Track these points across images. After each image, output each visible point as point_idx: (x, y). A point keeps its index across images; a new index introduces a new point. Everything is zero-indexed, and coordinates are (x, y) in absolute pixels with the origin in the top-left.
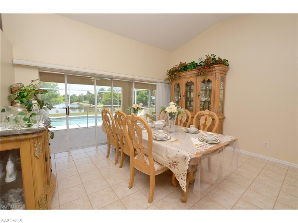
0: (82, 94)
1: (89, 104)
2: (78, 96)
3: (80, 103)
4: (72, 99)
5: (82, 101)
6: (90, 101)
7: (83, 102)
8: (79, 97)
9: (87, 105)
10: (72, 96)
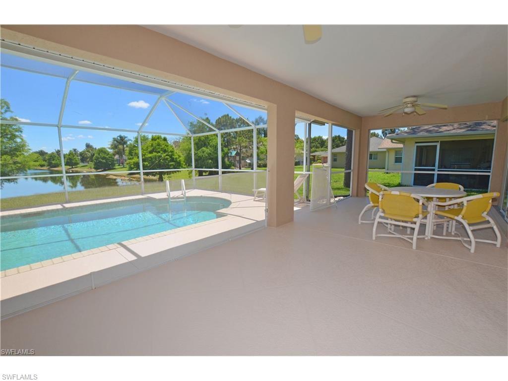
0: (75, 150)
1: (93, 170)
2: (68, 153)
3: (72, 168)
4: (54, 160)
5: (78, 164)
6: (95, 164)
7: (78, 166)
8: (69, 155)
9: (90, 172)
10: (53, 153)
